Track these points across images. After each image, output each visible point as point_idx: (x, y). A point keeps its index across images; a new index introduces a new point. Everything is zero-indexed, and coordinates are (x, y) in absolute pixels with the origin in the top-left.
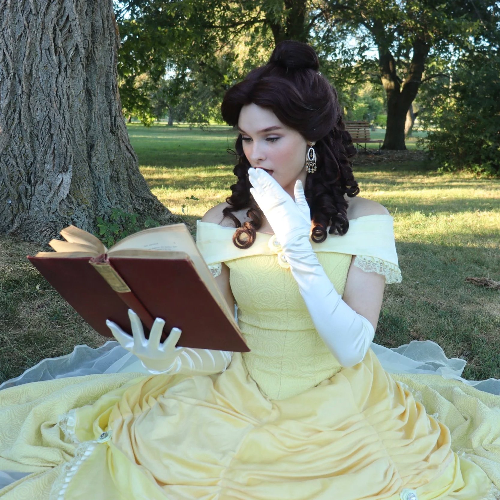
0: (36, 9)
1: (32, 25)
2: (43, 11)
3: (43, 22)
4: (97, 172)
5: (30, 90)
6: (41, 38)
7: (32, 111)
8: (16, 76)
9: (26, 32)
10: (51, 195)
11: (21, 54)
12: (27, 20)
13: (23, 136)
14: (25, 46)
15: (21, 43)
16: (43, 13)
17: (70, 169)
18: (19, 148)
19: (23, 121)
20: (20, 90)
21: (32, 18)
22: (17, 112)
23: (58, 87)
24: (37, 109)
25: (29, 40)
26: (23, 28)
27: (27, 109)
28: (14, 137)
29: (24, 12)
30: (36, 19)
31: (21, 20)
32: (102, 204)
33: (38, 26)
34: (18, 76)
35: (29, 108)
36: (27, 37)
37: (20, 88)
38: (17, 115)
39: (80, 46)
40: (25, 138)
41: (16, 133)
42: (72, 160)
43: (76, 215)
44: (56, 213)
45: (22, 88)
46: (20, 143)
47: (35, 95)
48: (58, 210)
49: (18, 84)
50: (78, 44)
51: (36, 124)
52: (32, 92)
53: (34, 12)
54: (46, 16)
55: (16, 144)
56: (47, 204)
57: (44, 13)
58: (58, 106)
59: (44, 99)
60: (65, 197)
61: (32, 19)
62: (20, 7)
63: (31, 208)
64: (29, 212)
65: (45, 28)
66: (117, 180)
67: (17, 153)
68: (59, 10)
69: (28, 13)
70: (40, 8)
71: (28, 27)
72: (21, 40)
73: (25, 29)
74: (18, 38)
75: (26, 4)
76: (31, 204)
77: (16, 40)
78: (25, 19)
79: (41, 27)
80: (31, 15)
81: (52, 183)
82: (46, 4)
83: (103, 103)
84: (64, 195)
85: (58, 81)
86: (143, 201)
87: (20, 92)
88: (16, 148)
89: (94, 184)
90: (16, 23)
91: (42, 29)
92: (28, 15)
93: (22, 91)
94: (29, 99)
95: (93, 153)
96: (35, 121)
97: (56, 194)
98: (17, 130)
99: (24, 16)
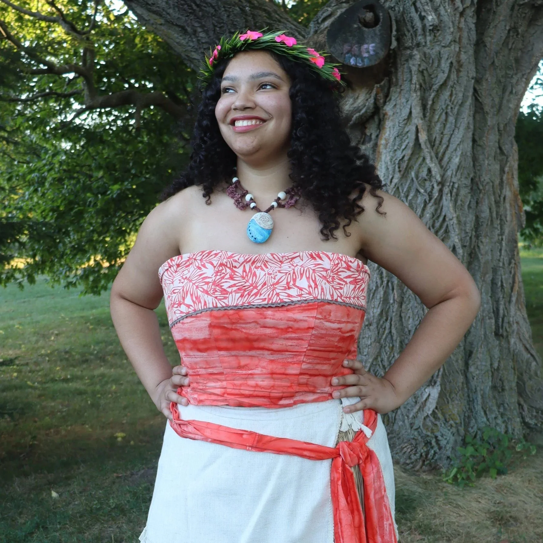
4: (473, 383)
5: (403, 298)
7: (403, 320)
8: (390, 284)
10: (415, 410)
13: (393, 346)
17: (438, 383)
18: (388, 358)
19: (394, 331)
20: (392, 299)
22: (389, 321)
24: (409, 317)
27: (398, 318)
28: (385, 347)
32: (476, 419)
35: (401, 316)
37: (392, 296)
38: (388, 324)
39: (457, 247)
40: (395, 348)
41: (387, 343)
42: (440, 373)
43: (441, 432)
44: (419, 430)
45: (394, 297)
46: (390, 353)
47: (407, 303)
48: (421, 427)
49: (391, 291)
50: (456, 244)
51: (407, 333)
52: (405, 299)
55: (387, 353)
56: (410, 420)
59: (416, 307)
60: (430, 412)
63: (396, 422)
64: (393, 425)
66: (500, 390)
67: (386, 363)
68: (436, 210)
76: (397, 417)
81: (418, 397)
82: (422, 206)
83: (488, 303)
84: (429, 410)
86: (537, 412)
87: (391, 301)
88: (386, 359)
89: (469, 396)
93: (394, 300)
94: (401, 307)
95: (470, 362)
96: (406, 330)
97: (421, 409)
98: (387, 340)
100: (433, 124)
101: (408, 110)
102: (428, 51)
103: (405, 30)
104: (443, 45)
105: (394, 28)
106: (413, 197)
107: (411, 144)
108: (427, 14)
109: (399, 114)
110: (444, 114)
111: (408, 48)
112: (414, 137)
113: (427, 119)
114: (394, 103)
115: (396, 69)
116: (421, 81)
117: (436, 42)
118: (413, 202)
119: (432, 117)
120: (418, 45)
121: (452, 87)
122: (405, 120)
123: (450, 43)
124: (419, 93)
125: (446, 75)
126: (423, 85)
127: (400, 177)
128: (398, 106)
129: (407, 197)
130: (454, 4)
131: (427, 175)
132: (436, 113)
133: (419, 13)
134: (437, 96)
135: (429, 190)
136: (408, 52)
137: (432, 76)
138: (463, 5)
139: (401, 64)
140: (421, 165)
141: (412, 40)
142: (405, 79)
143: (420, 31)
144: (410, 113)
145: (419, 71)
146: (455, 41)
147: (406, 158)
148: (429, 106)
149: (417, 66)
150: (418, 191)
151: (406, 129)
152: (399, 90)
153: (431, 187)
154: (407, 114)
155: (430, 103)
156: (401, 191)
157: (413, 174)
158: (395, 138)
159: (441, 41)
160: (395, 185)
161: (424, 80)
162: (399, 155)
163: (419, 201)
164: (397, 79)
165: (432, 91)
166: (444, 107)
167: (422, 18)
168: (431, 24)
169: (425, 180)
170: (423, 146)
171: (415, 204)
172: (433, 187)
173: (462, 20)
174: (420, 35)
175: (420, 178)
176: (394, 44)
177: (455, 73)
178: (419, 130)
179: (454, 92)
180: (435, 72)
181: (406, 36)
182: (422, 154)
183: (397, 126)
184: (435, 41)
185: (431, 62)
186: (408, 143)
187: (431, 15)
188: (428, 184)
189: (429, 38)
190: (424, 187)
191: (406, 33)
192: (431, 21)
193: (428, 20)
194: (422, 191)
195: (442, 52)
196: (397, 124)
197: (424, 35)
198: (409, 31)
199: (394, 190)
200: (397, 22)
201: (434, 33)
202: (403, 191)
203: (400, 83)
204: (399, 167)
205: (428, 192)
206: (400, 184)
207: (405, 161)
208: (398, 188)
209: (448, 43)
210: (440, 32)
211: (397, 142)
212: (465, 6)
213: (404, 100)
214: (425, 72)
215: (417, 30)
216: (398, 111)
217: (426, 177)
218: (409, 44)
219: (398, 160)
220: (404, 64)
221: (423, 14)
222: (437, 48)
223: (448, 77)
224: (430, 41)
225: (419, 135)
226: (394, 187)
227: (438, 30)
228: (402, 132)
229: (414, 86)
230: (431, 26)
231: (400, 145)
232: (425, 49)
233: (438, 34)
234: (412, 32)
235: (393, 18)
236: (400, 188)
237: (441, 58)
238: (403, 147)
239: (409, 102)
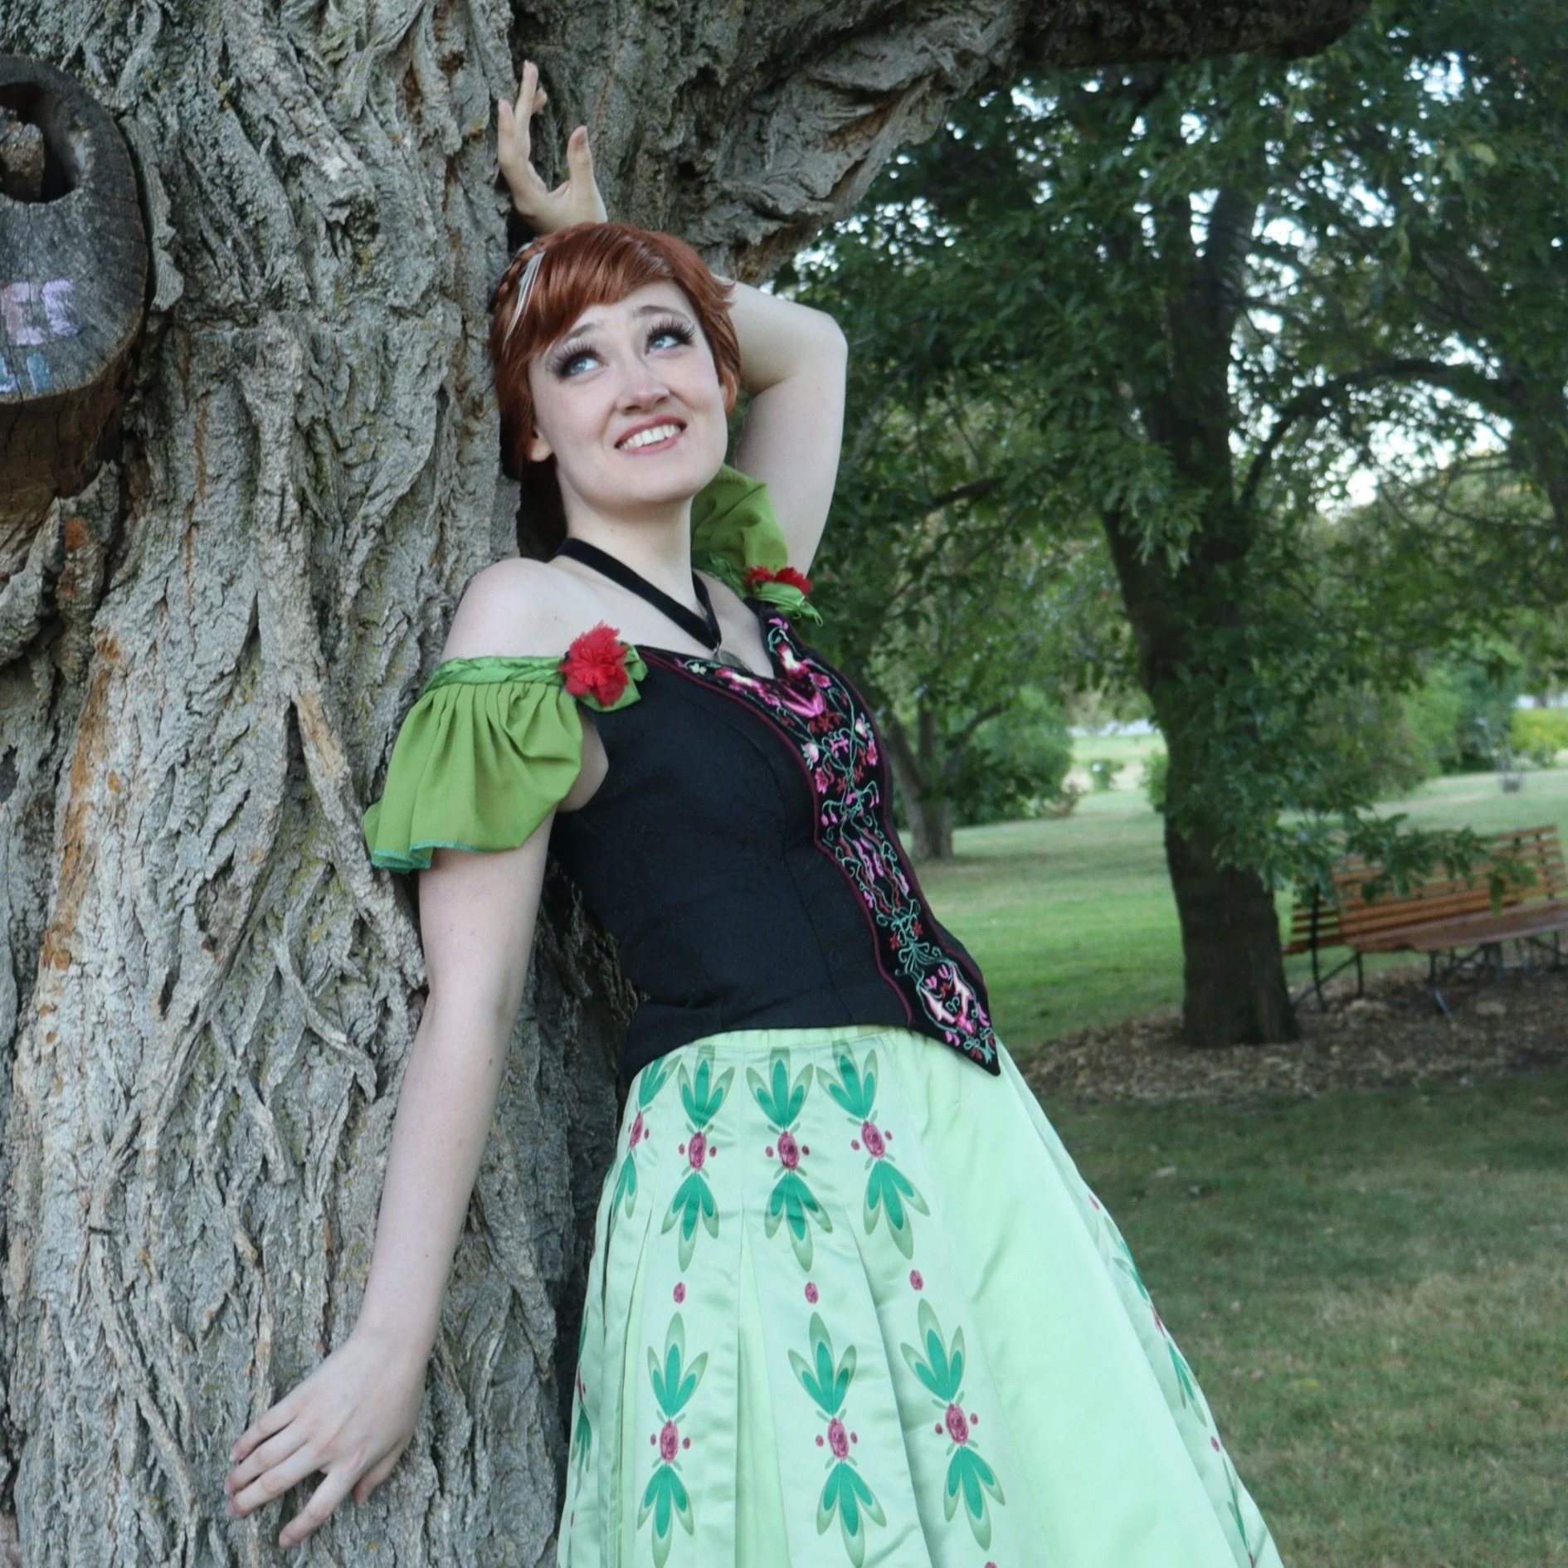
100: (363, 695)
101: (242, 630)
102: (327, 330)
103: (204, 224)
104: (397, 302)
105: (160, 207)
106: (290, 1074)
107: (267, 803)
108: (316, 146)
109: (187, 647)
110: (412, 643)
111: (227, 313)
112: (278, 765)
113: (338, 669)
114: (159, 595)
115: (164, 419)
116: (304, 479)
117: (363, 286)
118: (293, 1094)
119: (357, 657)
120: (276, 298)
121: (442, 510)
122: (222, 675)
123: (424, 296)
124: (298, 542)
125: (425, 450)
126: (314, 502)
127: (217, 971)
128: (177, 610)
129: (256, 1073)
130: (419, 117)
131: (352, 955)
132: (378, 637)
133: (267, 143)
134: (380, 557)
135: (366, 1030)
136: (227, 333)
137: (351, 456)
138: (461, 122)
139: (188, 393)
140: (315, 903)
141: (244, 276)
142: (211, 471)
143: (281, 228)
144: (253, 636)
145: (297, 426)
146: (443, 290)
147: (243, 875)
148: (345, 605)
149: (290, 400)
150: (312, 1037)
151: (229, 726)
152: (179, 527)
153: (375, 1014)
154: (237, 650)
155: (351, 588)
156: (222, 1045)
157: (283, 956)
158: (172, 771)
159: (386, 287)
160: (193, 1017)
161: (317, 476)
162: (199, 858)
163: (317, 1089)
164: (168, 470)
165: (356, 527)
166: (412, 607)
167: (288, 169)
168: (342, 194)
169: (344, 978)
170: (331, 806)
171: (300, 1103)
172: (386, 1010)
173: (457, 194)
174: (283, 249)
175: (318, 973)
176: (170, 287)
177: (454, 441)
178: (305, 729)
179: (451, 535)
180: (364, 434)
181: (213, 254)
182: (322, 851)
183: (181, 709)
184: (360, 280)
185: (343, 382)
186: (247, 795)
187: (339, 153)
188: (355, 998)
189: (327, 267)
190: (335, 1013)
191: (213, 239)
192: (343, 181)
193: (321, 175)
194: (337, 1038)
195: (394, 335)
196: (176, 697)
197: (306, 255)
198: (222, 230)
199: (188, 1039)
200: (167, 179)
201: (354, 242)
202: (231, 1039)
203: (185, 494)
204: (203, 925)
205: (363, 1039)
206: (214, 1009)
207: (235, 892)
208: (206, 1027)
209: (416, 296)
210: (380, 237)
211: (184, 796)
212: (469, 129)
213: (206, 578)
214: (321, 434)
215: (262, 223)
216: (180, 632)
217: (350, 967)
218: (228, 292)
219: (196, 883)
220: (208, 393)
221: (290, 147)
222: (369, 319)
223: (431, 466)
224: (337, 283)
225: (310, 753)
226: (187, 1029)
227: (374, 230)
228: (209, 739)
229: (276, 501)
230: (340, 204)
231: (201, 809)
232: (313, 318)
233: (373, 249)
234: (237, 232)
235: (149, 158)
236: (216, 1029)
237: (394, 366)
238: (218, 817)
239: (245, 587)
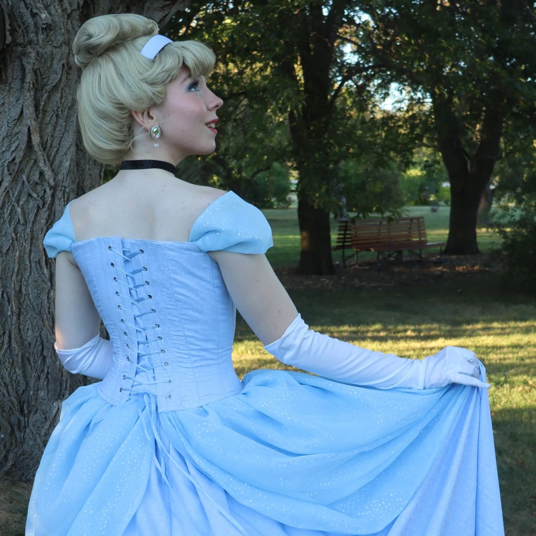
0: (24, 218)
1: (19, 236)
2: (32, 219)
3: (32, 231)
5: (20, 309)
6: (30, 250)
7: (22, 332)
8: (5, 295)
9: (14, 245)
10: (46, 427)
11: (9, 269)
12: (15, 231)
13: (13, 361)
14: (13, 261)
15: (8, 256)
16: (31, 222)
18: (9, 374)
19: (14, 345)
20: (10, 311)
21: (20, 228)
22: (7, 335)
23: (50, 303)
24: (28, 329)
25: (17, 254)
26: (11, 241)
27: (17, 331)
28: (4, 363)
29: (11, 223)
30: (24, 228)
31: (9, 232)
33: (26, 237)
34: (7, 295)
35: (19, 329)
36: (15, 251)
37: (10, 308)
38: (6, 338)
40: (15, 364)
41: (6, 358)
42: (68, 385)
45: (12, 308)
46: (11, 368)
47: (25, 314)
49: (7, 303)
51: (28, 346)
52: (23, 310)
53: (22, 222)
54: (35, 224)
55: (7, 370)
56: (42, 438)
57: (33, 221)
58: (51, 324)
59: (35, 318)
61: (20, 230)
62: (8, 218)
63: (25, 442)
64: (22, 446)
65: (34, 238)
67: (8, 380)
68: (49, 216)
69: (16, 223)
70: (29, 216)
71: (17, 240)
72: (8, 253)
73: (13, 241)
74: (5, 251)
75: (14, 213)
76: (25, 436)
77: (4, 254)
78: (12, 230)
79: (30, 237)
80: (19, 225)
81: (47, 412)
82: (35, 212)
85: (49, 296)
87: (9, 313)
88: (7, 375)
90: (3, 236)
91: (31, 239)
92: (16, 226)
93: (12, 311)
94: (19, 319)
96: (26, 343)
97: (52, 424)
98: (6, 354)
99: (12, 227)
100: (44, 126)
101: (19, 110)
102: (40, 50)
103: (16, 25)
104: (55, 45)
105: (8, 22)
106: (25, 202)
107: (23, 146)
108: (40, 11)
109: (8, 113)
110: (55, 116)
111: (20, 45)
112: (26, 138)
113: (39, 120)
114: (3, 102)
115: (6, 66)
116: (34, 81)
117: (48, 41)
118: (25, 207)
119: (43, 118)
120: (30, 42)
121: (62, 89)
122: (15, 119)
123: (61, 44)
124: (32, 93)
125: (59, 76)
126: (36, 85)
127: (11, 180)
128: (6, 105)
129: (18, 201)
130: (62, 5)
131: (39, 179)
132: (48, 114)
133: (30, 9)
134: (49, 97)
135: (41, 194)
136: (20, 49)
137: (44, 76)
138: (71, 7)
139: (11, 61)
140: (32, 168)
141: (24, 37)
142: (15, 77)
143: (32, 28)
144: (22, 112)
145: (33, 70)
146: (65, 43)
147: (17, 161)
148: (41, 107)
149: (32, 64)
150: (30, 195)
151: (16, 130)
152: (7, 88)
153: (43, 191)
154: (18, 114)
155: (43, 104)
156: (11, 195)
157: (24, 177)
158: (4, 139)
159: (53, 41)
160: (6, 189)
161: (37, 80)
162: (8, 157)
163: (30, 206)
164: (6, 76)
165: (44, 91)
166: (55, 109)
167: (34, 15)
168: (45, 22)
169: (37, 184)
170: (36, 148)
171: (27, 209)
172: (45, 191)
173: (69, 22)
174: (32, 32)
175: (32, 182)
176: (9, 39)
177: (66, 75)
178: (32, 132)
179: (64, 94)
180: (47, 72)
181: (18, 32)
182: (34, 157)
183: (6, 126)
184: (48, 40)
185: (43, 61)
186: (19, 144)
187: (45, 13)
188: (39, 188)
189: (41, 37)
190: (35, 191)
191: (18, 29)
192: (45, 19)
193: (40, 17)
194: (35, 195)
195: (54, 52)
196: (5, 123)
197: (37, 34)
198: (20, 27)
199: (4, 194)
200: (9, 15)
201: (47, 32)
202: (13, 194)
203: (9, 81)
204: (8, 170)
205: (40, 196)
206: (10, 188)
207: (15, 164)
208: (8, 192)
209: (59, 44)
210: (52, 31)
211: (6, 143)
212: (72, 8)
213: (13, 99)
214: (38, 71)
215: (28, 26)
216: (7, 110)
217: (38, 181)
218: (20, 40)
219: (8, 162)
220: (15, 61)
221: (35, 11)
222: (49, 48)
223: (60, 80)
224: (43, 40)
225: (32, 137)
226: (4, 191)
227: (51, 30)
228: (11, 132)
229: (28, 85)
230: (44, 24)
231: (9, 146)
232: (37, 47)
233: (51, 34)
234: (23, 28)
235: (6, 12)
236: (10, 192)
237: (53, 58)
238: (13, 148)
239: (21, 101)
